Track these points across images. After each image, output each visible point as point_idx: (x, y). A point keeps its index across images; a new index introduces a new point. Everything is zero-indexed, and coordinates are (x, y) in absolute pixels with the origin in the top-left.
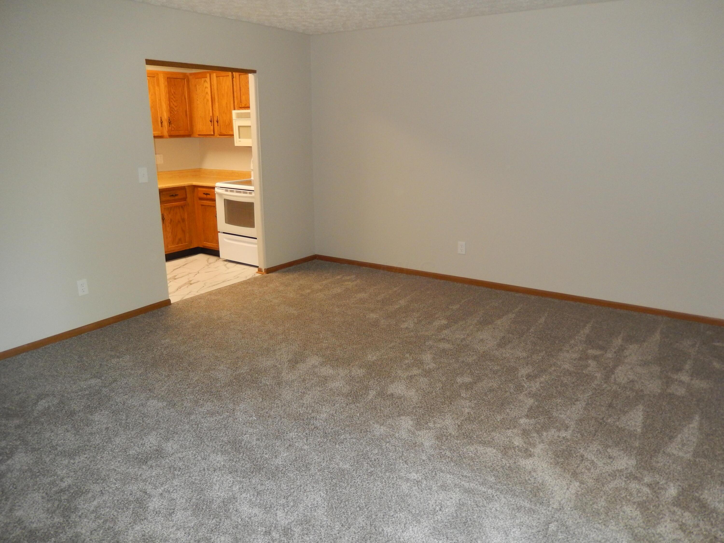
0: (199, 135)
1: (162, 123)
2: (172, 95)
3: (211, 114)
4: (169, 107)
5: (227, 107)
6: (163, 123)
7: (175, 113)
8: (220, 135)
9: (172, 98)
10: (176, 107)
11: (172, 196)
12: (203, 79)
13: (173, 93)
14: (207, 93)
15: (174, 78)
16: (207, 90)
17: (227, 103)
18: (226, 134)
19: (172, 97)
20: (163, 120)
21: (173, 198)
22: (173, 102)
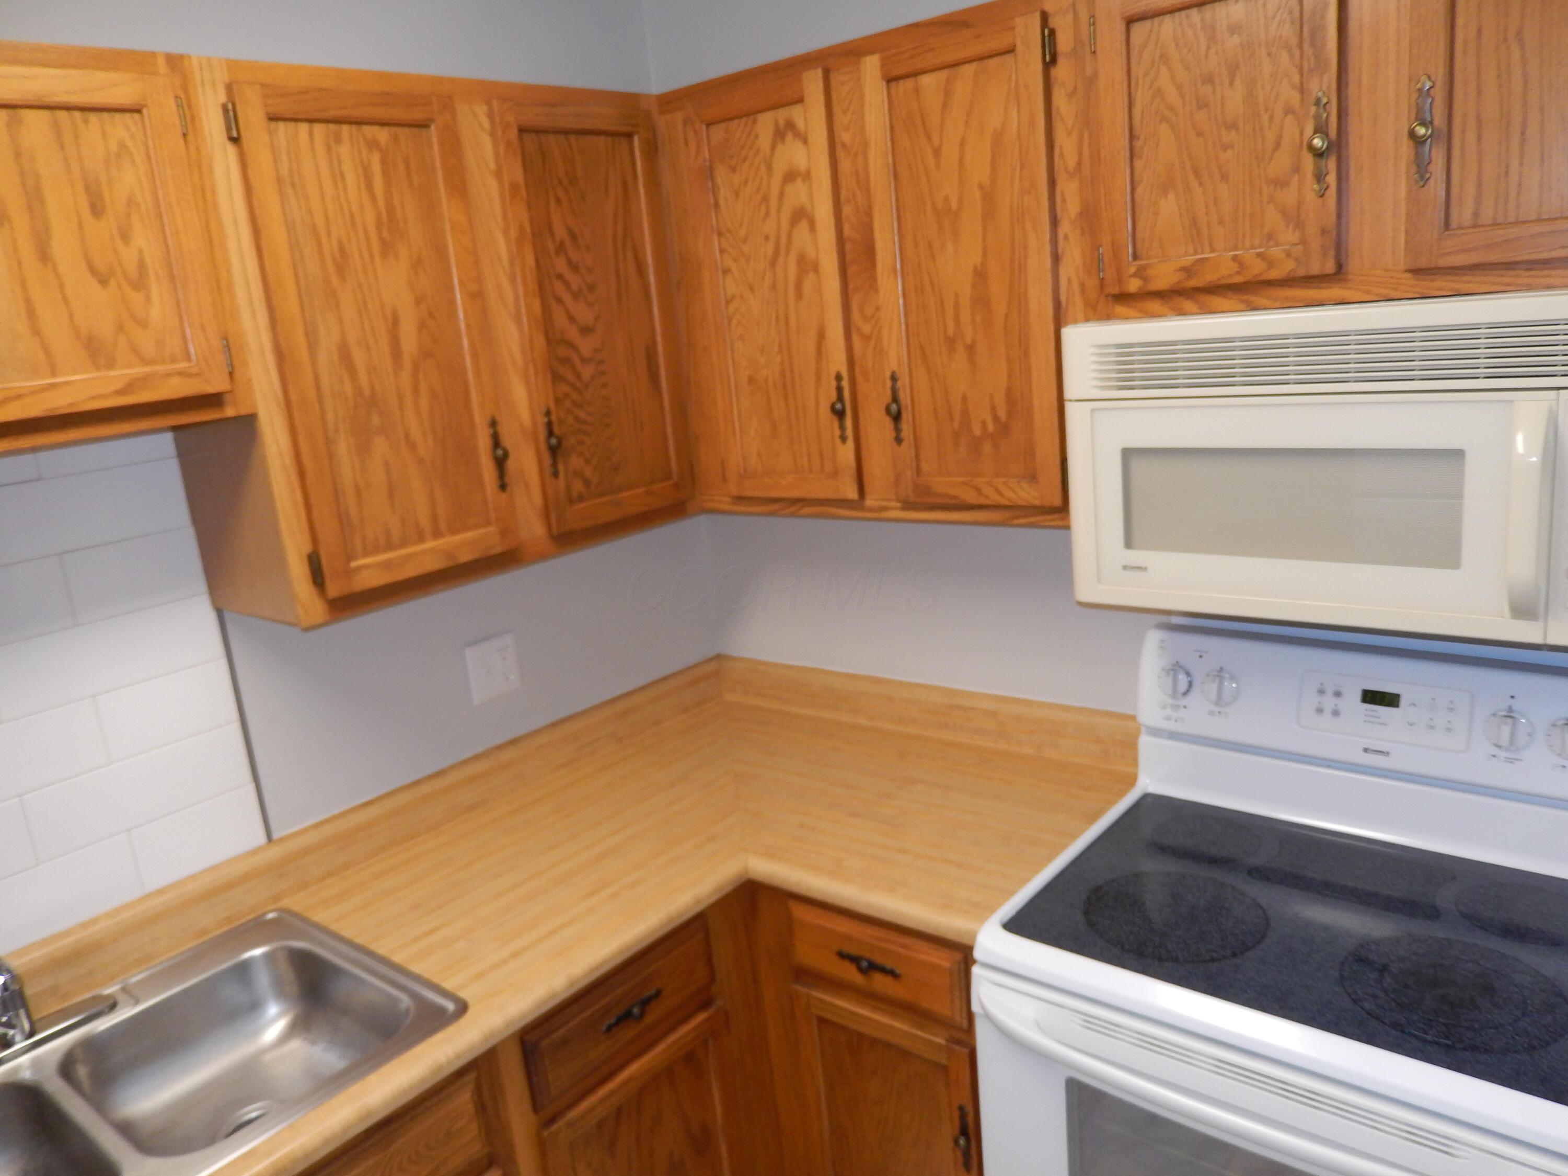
1: (500, 462)
2: (561, 248)
3: (837, 361)
4: (540, 341)
5: (982, 301)
6: (511, 464)
7: (587, 372)
8: (908, 505)
9: (560, 276)
10: (586, 331)
12: (766, 123)
13: (560, 232)
14: (801, 215)
15: (566, 132)
16: (798, 193)
17: (980, 275)
18: (970, 497)
19: (561, 265)
20: (507, 441)
21: (630, 1032)
22: (567, 298)
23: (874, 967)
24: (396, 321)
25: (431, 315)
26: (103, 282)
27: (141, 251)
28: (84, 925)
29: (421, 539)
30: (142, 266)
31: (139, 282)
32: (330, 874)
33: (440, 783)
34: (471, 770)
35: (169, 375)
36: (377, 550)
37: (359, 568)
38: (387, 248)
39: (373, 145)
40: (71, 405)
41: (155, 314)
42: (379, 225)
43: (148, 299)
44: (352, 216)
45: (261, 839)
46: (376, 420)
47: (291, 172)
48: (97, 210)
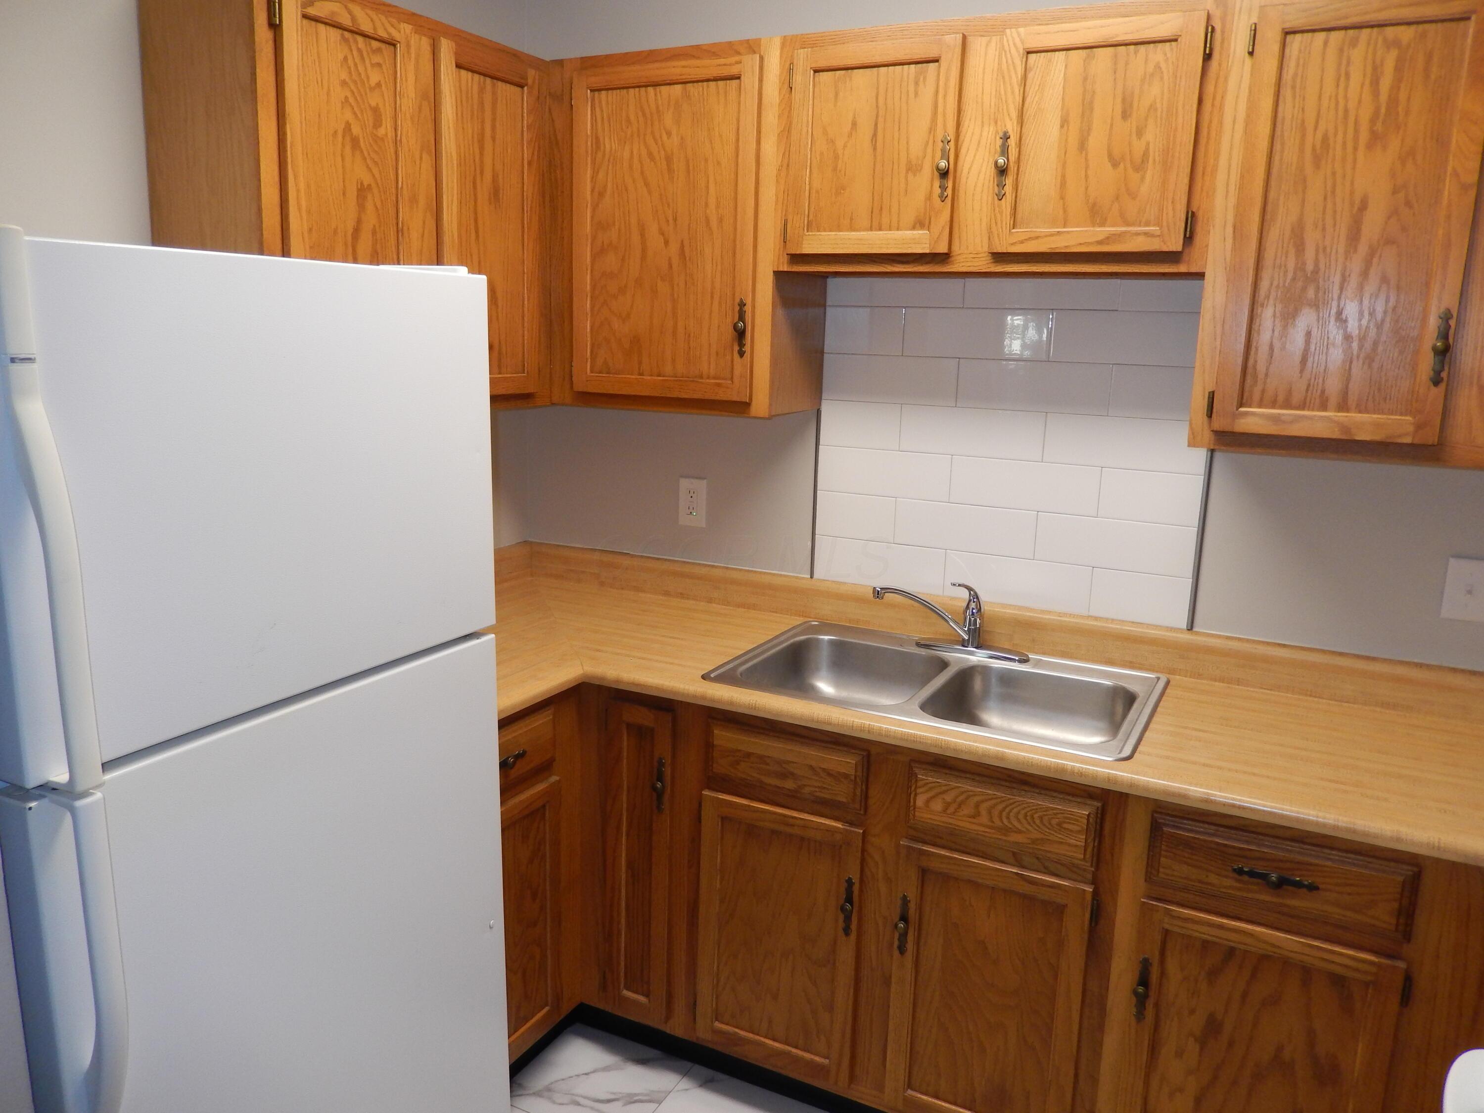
1: (1440, 354)
11: (1261, 876)
24: (1364, 206)
25: (1408, 204)
26: (1115, 165)
27: (1148, 144)
29: (1324, 407)
30: (1146, 154)
31: (1140, 167)
35: (1137, 234)
36: (1273, 404)
37: (1246, 414)
38: (1376, 139)
39: (1390, 44)
41: (1144, 189)
42: (1373, 120)
43: (1143, 178)
44: (1346, 111)
45: (1183, 624)
46: (1311, 293)
47: (1295, 75)
48: (1126, 114)
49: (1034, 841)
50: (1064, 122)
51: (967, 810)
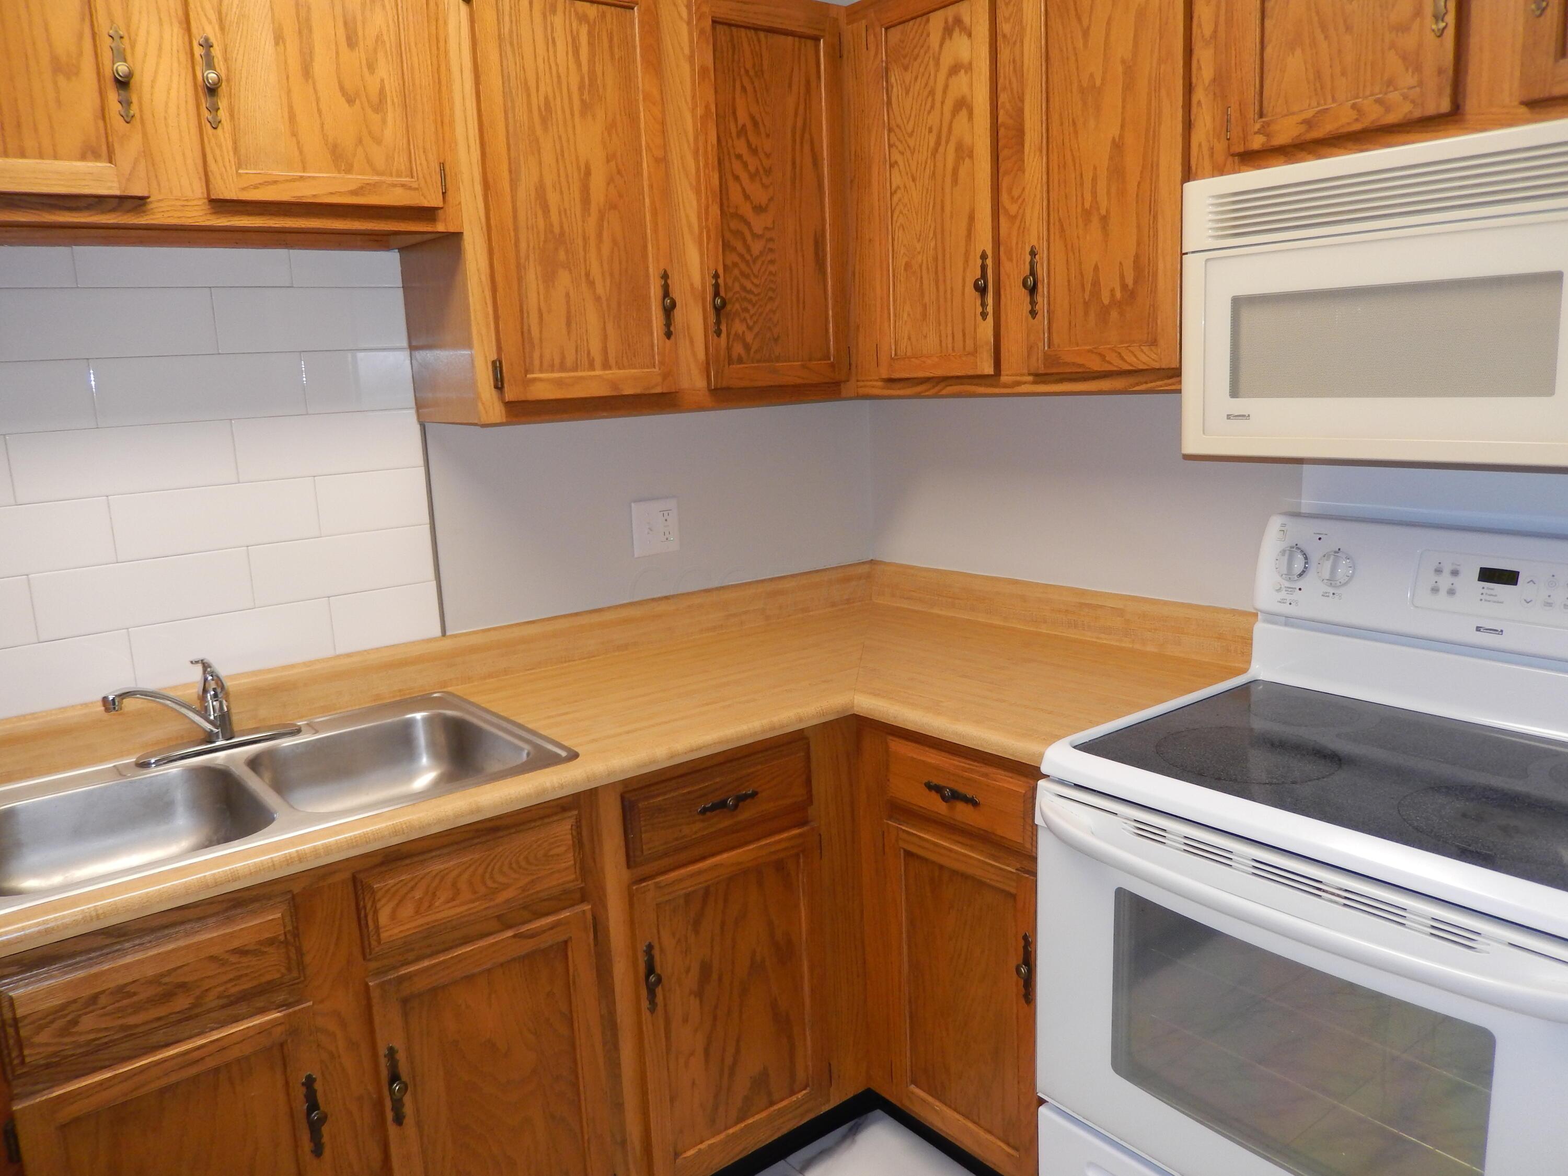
0: (891, 381)
1: (669, 311)
2: (742, 131)
3: (984, 241)
4: (715, 210)
5: (1117, 172)
6: (678, 313)
7: (757, 247)
8: (1040, 377)
9: (739, 157)
10: (759, 209)
11: (721, 805)
12: (937, 21)
13: (743, 116)
14: (963, 105)
15: (756, 29)
16: (960, 83)
17: (1118, 146)
18: (1096, 365)
19: (741, 147)
20: (676, 294)
21: (723, 822)
22: (744, 176)
23: (955, 796)
24: (588, 173)
25: (619, 172)
26: (350, 101)
27: (382, 81)
28: (284, 668)
29: (592, 367)
30: (382, 91)
31: (379, 106)
32: (490, 676)
33: (596, 618)
34: (624, 613)
35: (394, 185)
36: (552, 368)
37: (535, 380)
38: (586, 108)
39: (583, 18)
40: (314, 196)
41: (388, 133)
42: (581, 88)
43: (384, 121)
44: (559, 77)
45: (438, 632)
46: (562, 255)
47: (511, 31)
48: (352, 42)
49: (524, 889)
50: (279, 39)
51: (443, 896)
